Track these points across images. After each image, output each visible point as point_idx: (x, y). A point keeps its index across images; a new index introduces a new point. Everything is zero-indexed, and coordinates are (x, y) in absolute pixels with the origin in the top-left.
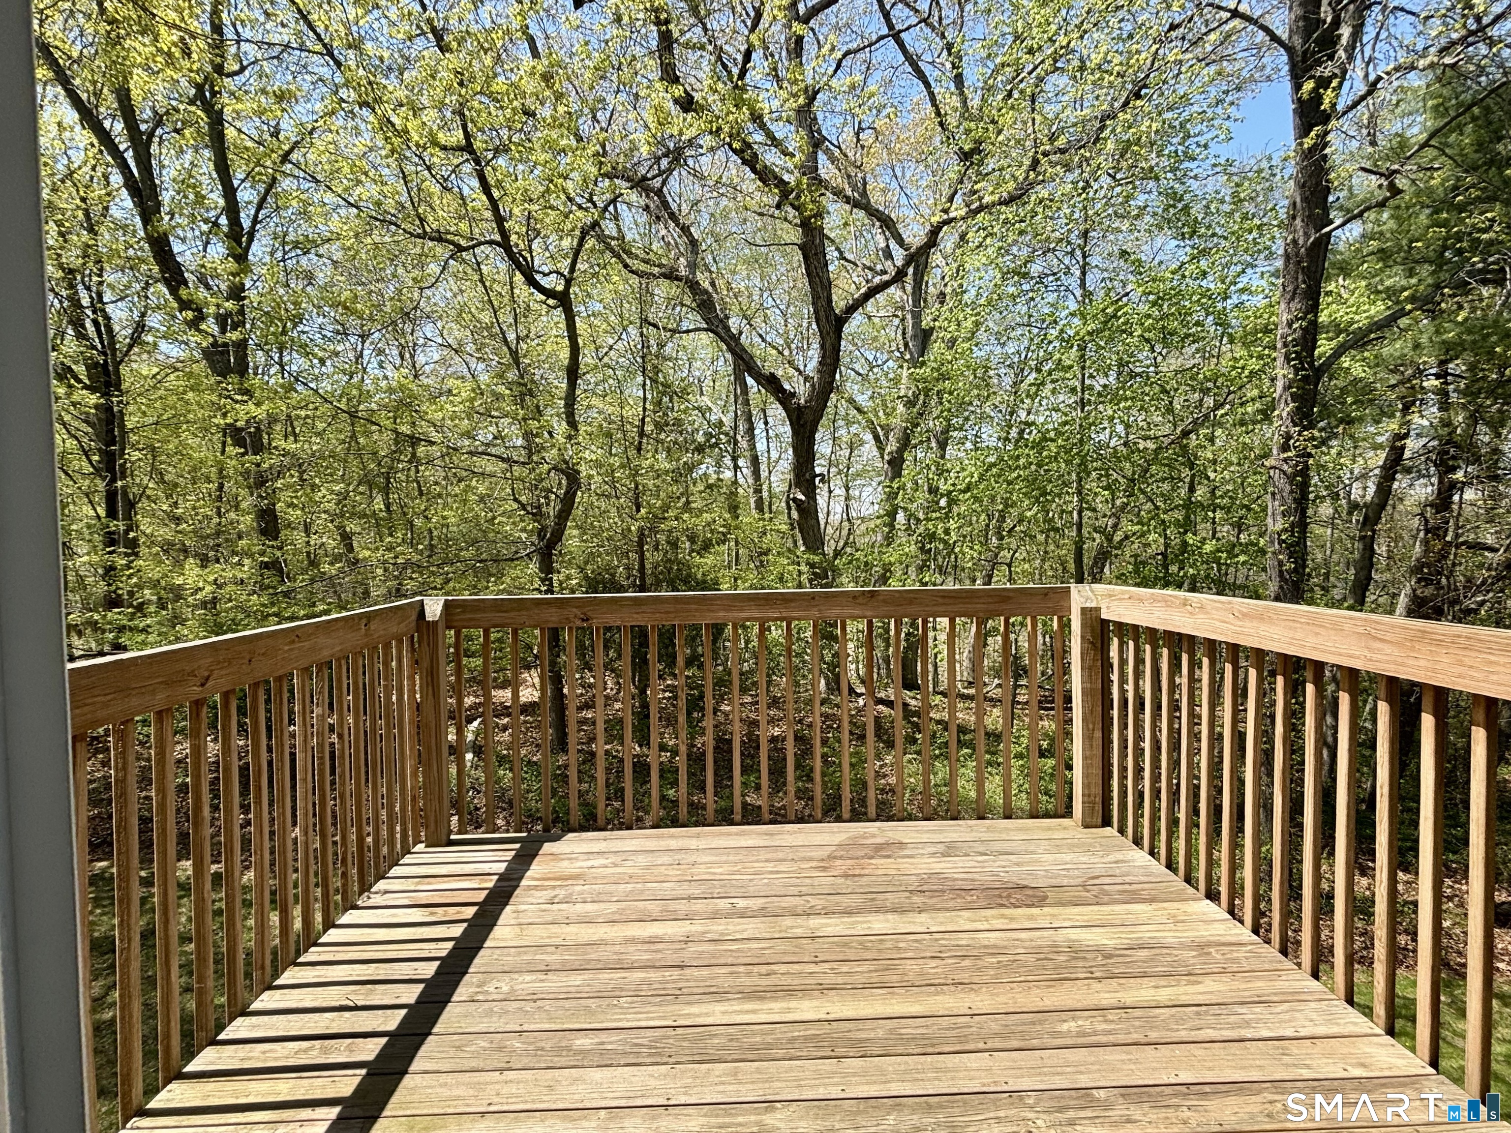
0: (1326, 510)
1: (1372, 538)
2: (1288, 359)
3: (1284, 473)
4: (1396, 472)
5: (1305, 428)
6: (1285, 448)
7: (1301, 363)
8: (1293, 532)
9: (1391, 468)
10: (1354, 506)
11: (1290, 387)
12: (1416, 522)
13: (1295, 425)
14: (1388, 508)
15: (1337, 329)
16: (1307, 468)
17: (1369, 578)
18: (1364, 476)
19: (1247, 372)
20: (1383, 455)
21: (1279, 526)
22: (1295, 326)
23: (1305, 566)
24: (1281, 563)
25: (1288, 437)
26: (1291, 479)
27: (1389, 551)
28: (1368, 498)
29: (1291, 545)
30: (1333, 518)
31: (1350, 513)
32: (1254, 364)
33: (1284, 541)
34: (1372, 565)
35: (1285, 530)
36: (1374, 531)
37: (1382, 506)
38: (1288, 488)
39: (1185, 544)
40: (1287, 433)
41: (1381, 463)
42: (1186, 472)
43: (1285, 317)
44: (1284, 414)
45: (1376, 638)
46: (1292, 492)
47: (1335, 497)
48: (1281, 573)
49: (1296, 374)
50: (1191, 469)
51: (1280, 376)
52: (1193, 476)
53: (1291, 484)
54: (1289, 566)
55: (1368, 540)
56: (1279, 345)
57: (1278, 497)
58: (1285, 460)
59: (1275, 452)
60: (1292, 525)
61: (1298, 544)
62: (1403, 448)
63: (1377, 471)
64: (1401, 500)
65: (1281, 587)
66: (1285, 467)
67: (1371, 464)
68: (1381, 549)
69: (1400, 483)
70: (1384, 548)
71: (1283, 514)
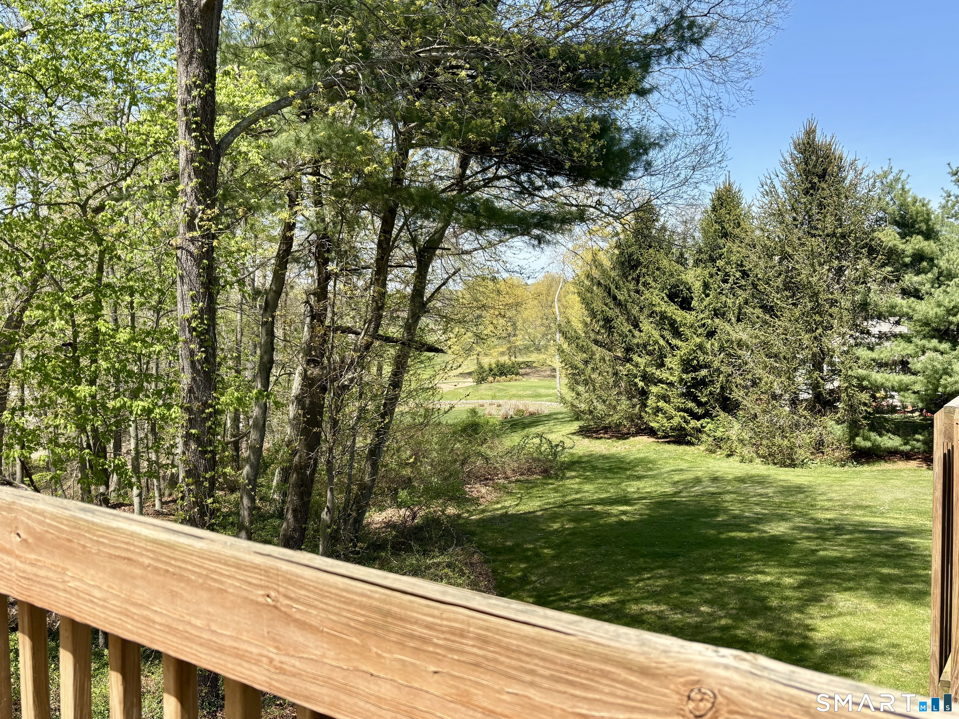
0: (235, 295)
1: (273, 323)
2: (189, 130)
3: (191, 254)
4: (287, 262)
5: (208, 207)
6: (190, 227)
7: (202, 135)
8: (202, 318)
9: (283, 257)
10: (257, 293)
11: (192, 161)
12: (302, 309)
13: (199, 203)
14: (283, 294)
15: (235, 112)
16: (212, 249)
17: (271, 361)
18: (263, 265)
19: (152, 141)
20: (276, 247)
21: (188, 314)
22: (195, 93)
23: (214, 356)
24: (192, 353)
25: (192, 215)
26: (198, 260)
27: (285, 334)
28: (268, 286)
29: (201, 333)
30: (242, 304)
31: (255, 299)
32: (158, 132)
33: (194, 329)
34: (273, 349)
35: (195, 317)
36: (273, 317)
37: (278, 293)
38: (195, 271)
39: (96, 331)
40: (193, 211)
41: (275, 254)
42: (93, 248)
43: (184, 81)
44: (189, 190)
45: (288, 619)
46: (199, 275)
47: (241, 282)
48: (193, 363)
49: (198, 148)
50: (100, 245)
51: (182, 148)
52: (102, 253)
53: (198, 267)
54: (200, 356)
55: (268, 326)
56: (180, 112)
57: (186, 280)
58: (193, 240)
59: (181, 229)
60: (201, 311)
61: (207, 331)
62: (291, 239)
63: (273, 261)
64: (292, 287)
65: (193, 379)
66: (192, 248)
67: (268, 254)
68: (279, 332)
69: (292, 271)
70: (281, 331)
71: (193, 299)
